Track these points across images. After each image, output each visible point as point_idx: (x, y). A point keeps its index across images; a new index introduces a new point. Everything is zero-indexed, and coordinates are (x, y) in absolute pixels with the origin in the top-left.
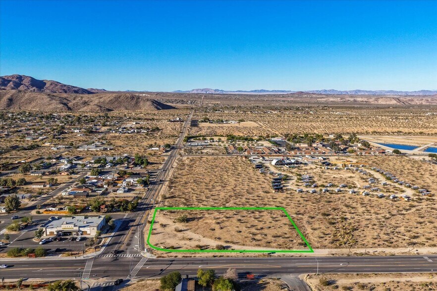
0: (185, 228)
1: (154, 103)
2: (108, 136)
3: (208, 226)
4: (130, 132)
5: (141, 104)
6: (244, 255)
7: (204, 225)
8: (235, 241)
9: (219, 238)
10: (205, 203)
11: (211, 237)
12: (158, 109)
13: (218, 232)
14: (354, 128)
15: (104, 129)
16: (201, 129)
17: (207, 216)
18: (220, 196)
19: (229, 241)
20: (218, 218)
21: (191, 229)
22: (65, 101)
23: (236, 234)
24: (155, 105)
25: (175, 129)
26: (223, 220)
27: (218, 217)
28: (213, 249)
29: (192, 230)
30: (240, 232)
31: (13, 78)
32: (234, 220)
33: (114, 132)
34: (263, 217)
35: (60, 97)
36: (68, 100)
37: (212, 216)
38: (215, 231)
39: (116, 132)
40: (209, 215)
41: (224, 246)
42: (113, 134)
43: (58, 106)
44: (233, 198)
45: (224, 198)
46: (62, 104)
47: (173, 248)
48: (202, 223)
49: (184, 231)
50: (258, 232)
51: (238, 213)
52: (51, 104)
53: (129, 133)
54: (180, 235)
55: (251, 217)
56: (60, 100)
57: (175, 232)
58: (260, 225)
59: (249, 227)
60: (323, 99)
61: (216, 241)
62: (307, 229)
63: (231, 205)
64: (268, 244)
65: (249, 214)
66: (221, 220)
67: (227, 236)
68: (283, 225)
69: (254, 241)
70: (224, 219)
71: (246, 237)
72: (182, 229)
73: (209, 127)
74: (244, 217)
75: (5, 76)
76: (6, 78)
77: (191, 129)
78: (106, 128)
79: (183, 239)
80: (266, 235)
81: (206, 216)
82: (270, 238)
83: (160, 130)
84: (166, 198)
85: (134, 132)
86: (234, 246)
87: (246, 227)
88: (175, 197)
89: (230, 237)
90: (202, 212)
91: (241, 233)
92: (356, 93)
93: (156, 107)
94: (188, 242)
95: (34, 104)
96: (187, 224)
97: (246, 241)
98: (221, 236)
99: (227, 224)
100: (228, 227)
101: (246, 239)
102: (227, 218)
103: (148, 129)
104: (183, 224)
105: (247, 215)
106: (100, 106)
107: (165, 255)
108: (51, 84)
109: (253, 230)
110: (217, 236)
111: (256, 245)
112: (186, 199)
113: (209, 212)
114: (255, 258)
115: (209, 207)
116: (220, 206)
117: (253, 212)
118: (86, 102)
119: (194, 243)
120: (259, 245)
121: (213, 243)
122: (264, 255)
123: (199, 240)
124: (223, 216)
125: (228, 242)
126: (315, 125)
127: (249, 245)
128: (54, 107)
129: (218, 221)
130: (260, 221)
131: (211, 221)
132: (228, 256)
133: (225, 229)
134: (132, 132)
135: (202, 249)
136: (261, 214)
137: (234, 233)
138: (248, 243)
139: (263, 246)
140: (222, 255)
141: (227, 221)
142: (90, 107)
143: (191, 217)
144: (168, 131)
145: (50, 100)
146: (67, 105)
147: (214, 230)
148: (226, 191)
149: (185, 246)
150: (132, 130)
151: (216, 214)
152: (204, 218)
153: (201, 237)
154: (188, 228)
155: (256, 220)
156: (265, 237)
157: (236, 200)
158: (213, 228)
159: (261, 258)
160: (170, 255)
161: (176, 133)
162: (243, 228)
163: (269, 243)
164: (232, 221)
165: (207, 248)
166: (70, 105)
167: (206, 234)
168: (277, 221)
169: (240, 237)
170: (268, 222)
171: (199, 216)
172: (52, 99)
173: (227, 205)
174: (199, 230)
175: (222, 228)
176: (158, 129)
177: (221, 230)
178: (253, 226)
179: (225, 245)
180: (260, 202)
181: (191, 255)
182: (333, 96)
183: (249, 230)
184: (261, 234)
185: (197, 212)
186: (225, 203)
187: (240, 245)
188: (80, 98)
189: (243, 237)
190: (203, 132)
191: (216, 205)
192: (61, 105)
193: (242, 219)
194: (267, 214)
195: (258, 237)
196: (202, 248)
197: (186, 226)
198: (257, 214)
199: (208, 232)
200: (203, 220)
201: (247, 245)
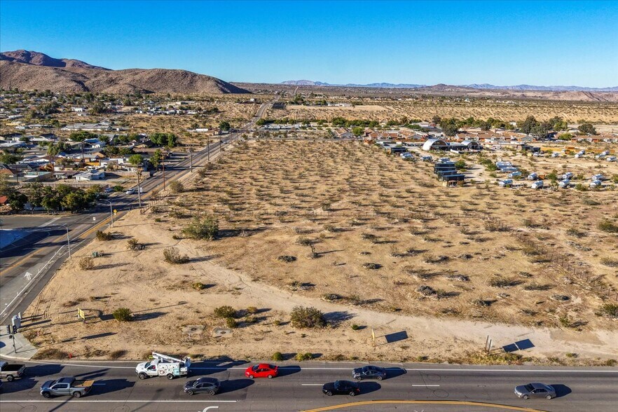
0: (202, 254)
1: (218, 83)
2: (130, 118)
3: (277, 249)
4: (168, 113)
5: (199, 84)
6: (405, 354)
7: (266, 246)
8: (363, 294)
9: (308, 286)
10: (278, 201)
11: (279, 281)
12: (225, 92)
13: (305, 267)
14: (547, 114)
15: (125, 109)
16: (288, 113)
17: (277, 225)
18: (318, 191)
19: (342, 294)
20: (307, 232)
21: (219, 256)
22: (81, 79)
23: (363, 272)
24: (221, 86)
25: (246, 112)
26: (323, 236)
27: (309, 228)
28: (280, 324)
29: (222, 259)
30: (378, 267)
31: (17, 55)
32: (356, 237)
33: (141, 112)
34: (438, 232)
35: (73, 73)
36: (85, 78)
37: (293, 226)
38: (294, 264)
39: (145, 113)
40: (284, 225)
41: (325, 311)
42: (139, 115)
43: (69, 85)
44: (348, 193)
45: (326, 193)
46: (75, 81)
47: (125, 316)
48: (258, 242)
49: (194, 260)
50: (436, 268)
51: (363, 221)
52: (58, 81)
53: (166, 114)
54: (176, 272)
55: (401, 230)
56: (73, 77)
57: (165, 265)
58: (437, 251)
59: (403, 256)
60: (475, 94)
61: (295, 295)
62: (589, 262)
63: (343, 206)
64: (485, 309)
65: (395, 223)
66: (317, 235)
67: (333, 279)
68: (505, 252)
69: (433, 298)
70: (327, 232)
71: (399, 284)
72: (191, 256)
73: (303, 110)
74: (383, 229)
75: (6, 53)
76: (7, 55)
77: (272, 112)
78: (129, 108)
79: (184, 284)
80: (466, 278)
81: (274, 226)
82: (483, 289)
83: (220, 112)
84: (181, 191)
85: (176, 112)
86: (363, 315)
87: (395, 255)
88: (208, 190)
89: (345, 283)
90: (265, 217)
91: (379, 271)
92: (522, 88)
93: (222, 90)
94: (192, 296)
95: (31, 82)
96: (213, 244)
97: (403, 298)
98: (315, 279)
99: (335, 244)
100: (338, 254)
101: (402, 290)
102: (336, 231)
103: (200, 109)
104: (201, 243)
105: (390, 226)
106: (134, 86)
107: (78, 347)
108: (73, 65)
109: (419, 262)
110: (302, 277)
111: (445, 311)
112: (231, 194)
113: (286, 218)
114: (457, 369)
115: (285, 209)
116: (315, 207)
117: (406, 221)
118: (113, 80)
119: (212, 301)
120: (455, 313)
121: (284, 302)
122: (491, 355)
123: (237, 291)
124: (321, 227)
125: (339, 297)
126: (480, 110)
127: (418, 313)
128: (62, 86)
129: (309, 237)
130: (434, 240)
131: (286, 237)
132: (340, 358)
133: (327, 260)
134: (172, 113)
135: (237, 325)
136: (431, 224)
137: (356, 270)
138: (411, 303)
139: (472, 317)
140: (314, 349)
141: (334, 238)
142: (118, 87)
143: (231, 227)
144: (234, 114)
145: (57, 76)
146: (83, 84)
147: (294, 259)
148: (331, 182)
149: (178, 311)
150: (173, 111)
151: (304, 224)
152: (267, 231)
153: (246, 278)
154: (212, 253)
155: (419, 237)
156: (466, 284)
157: (357, 198)
158: (290, 255)
159: (481, 367)
160: (97, 344)
161: (245, 117)
162: (384, 256)
163: (489, 303)
164: (347, 239)
165: (256, 321)
166: (87, 83)
167: (265, 270)
168: (482, 240)
169: (380, 282)
170: (456, 243)
171: (254, 226)
172: (60, 75)
173: (334, 206)
174: (245, 258)
175: (317, 256)
176: (216, 110)
177: (316, 261)
178: (414, 252)
179: (327, 308)
180: (417, 202)
181: (183, 350)
182: (488, 91)
183: (407, 263)
184: (452, 274)
185: (253, 218)
186: (328, 202)
187: (384, 309)
188: (104, 75)
189: (391, 282)
190: (293, 116)
191: (304, 205)
192: (74, 84)
193: (377, 234)
194: (447, 224)
195: (442, 284)
196: (235, 318)
197: (209, 249)
198: (418, 224)
199: (274, 265)
200: (265, 236)
201: (408, 312)
